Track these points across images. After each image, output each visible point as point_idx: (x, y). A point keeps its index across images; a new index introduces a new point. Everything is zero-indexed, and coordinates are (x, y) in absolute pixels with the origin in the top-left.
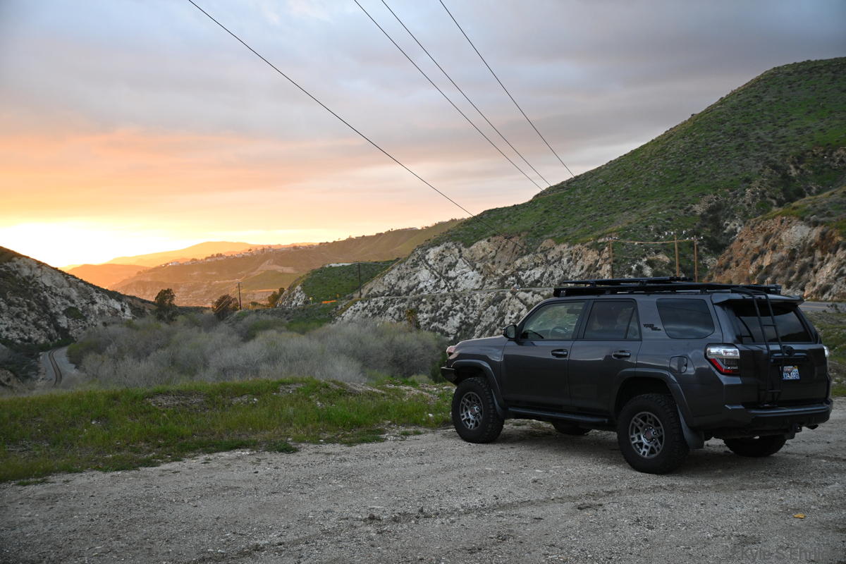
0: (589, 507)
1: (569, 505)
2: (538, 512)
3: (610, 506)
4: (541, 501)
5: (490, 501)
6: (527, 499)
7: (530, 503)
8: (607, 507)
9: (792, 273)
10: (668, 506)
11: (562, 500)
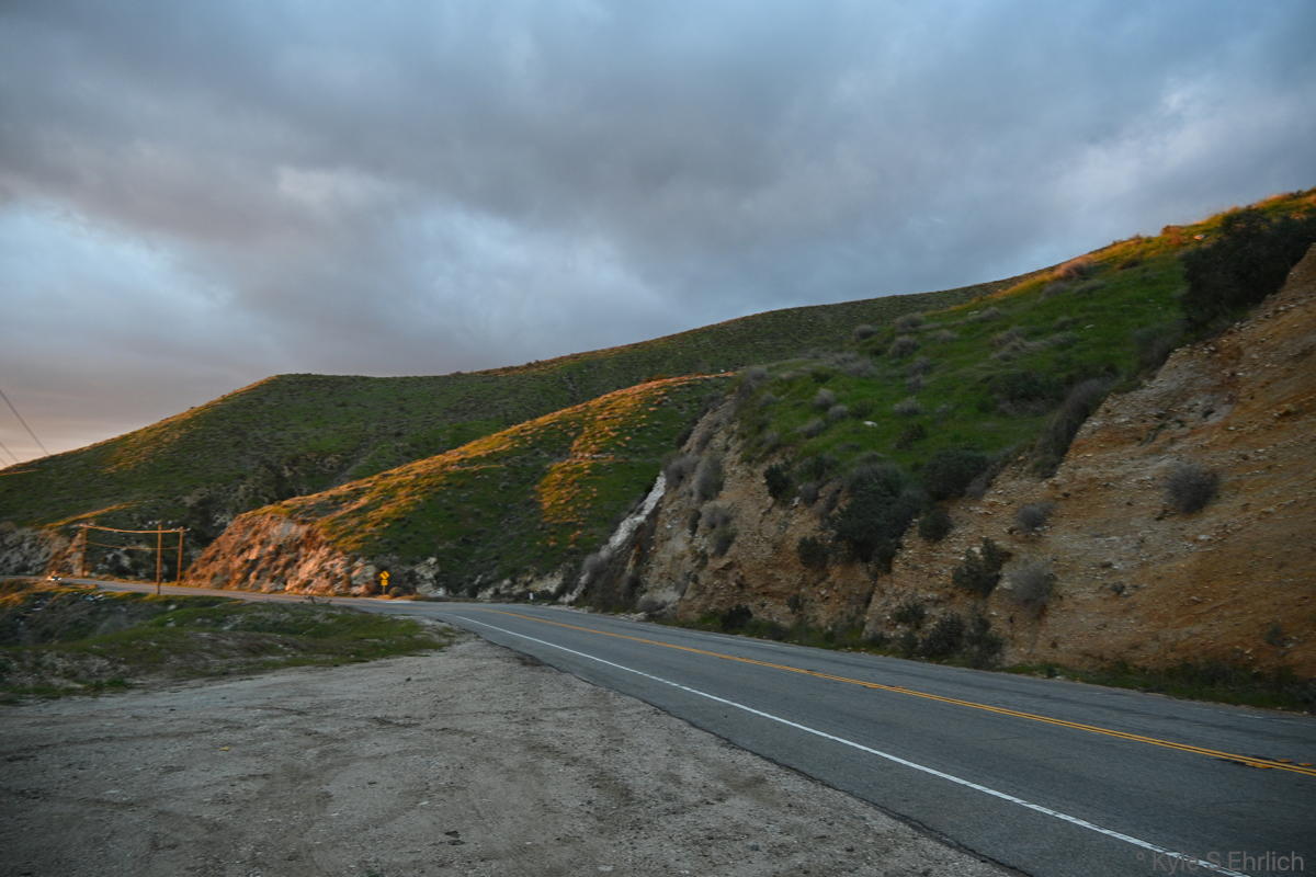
9: (276, 569)
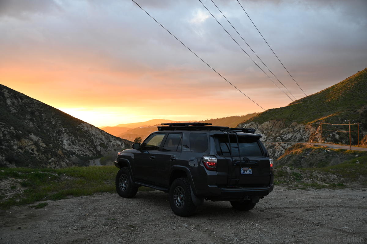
0: (311, 210)
1: (303, 209)
2: (291, 211)
3: (318, 211)
4: (293, 208)
5: (274, 206)
6: (287, 207)
7: (289, 208)
8: (317, 210)
10: (340, 212)
11: (300, 208)
